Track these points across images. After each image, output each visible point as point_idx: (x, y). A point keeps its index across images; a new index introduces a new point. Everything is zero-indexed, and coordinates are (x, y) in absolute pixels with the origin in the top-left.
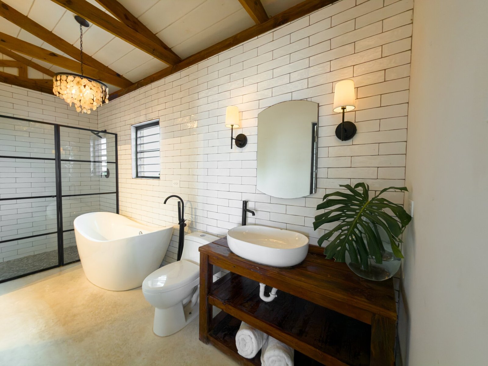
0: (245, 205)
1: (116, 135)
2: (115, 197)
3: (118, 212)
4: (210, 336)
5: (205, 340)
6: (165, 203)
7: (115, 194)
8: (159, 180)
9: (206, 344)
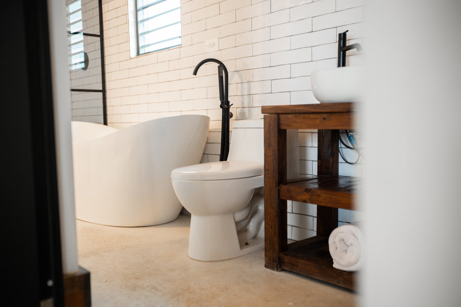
3: (105, 123)
4: (284, 255)
5: (275, 264)
6: (195, 73)
9: (277, 270)
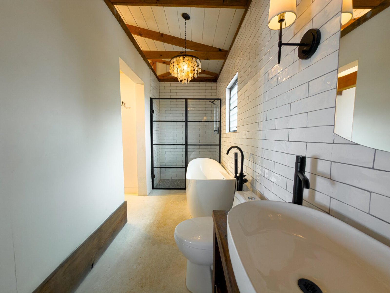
0: (299, 164)
1: (221, 100)
2: (219, 148)
7: (219, 146)
8: (236, 132)
